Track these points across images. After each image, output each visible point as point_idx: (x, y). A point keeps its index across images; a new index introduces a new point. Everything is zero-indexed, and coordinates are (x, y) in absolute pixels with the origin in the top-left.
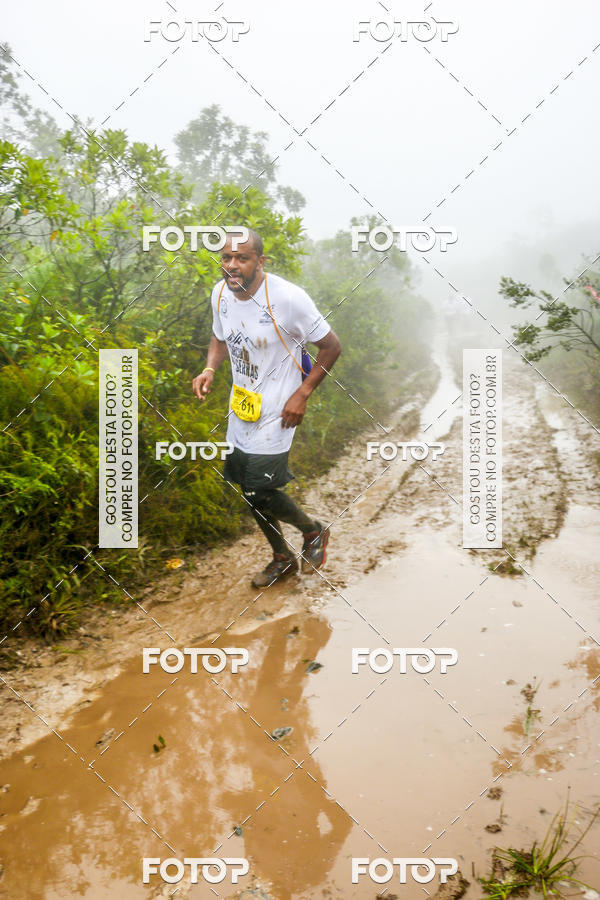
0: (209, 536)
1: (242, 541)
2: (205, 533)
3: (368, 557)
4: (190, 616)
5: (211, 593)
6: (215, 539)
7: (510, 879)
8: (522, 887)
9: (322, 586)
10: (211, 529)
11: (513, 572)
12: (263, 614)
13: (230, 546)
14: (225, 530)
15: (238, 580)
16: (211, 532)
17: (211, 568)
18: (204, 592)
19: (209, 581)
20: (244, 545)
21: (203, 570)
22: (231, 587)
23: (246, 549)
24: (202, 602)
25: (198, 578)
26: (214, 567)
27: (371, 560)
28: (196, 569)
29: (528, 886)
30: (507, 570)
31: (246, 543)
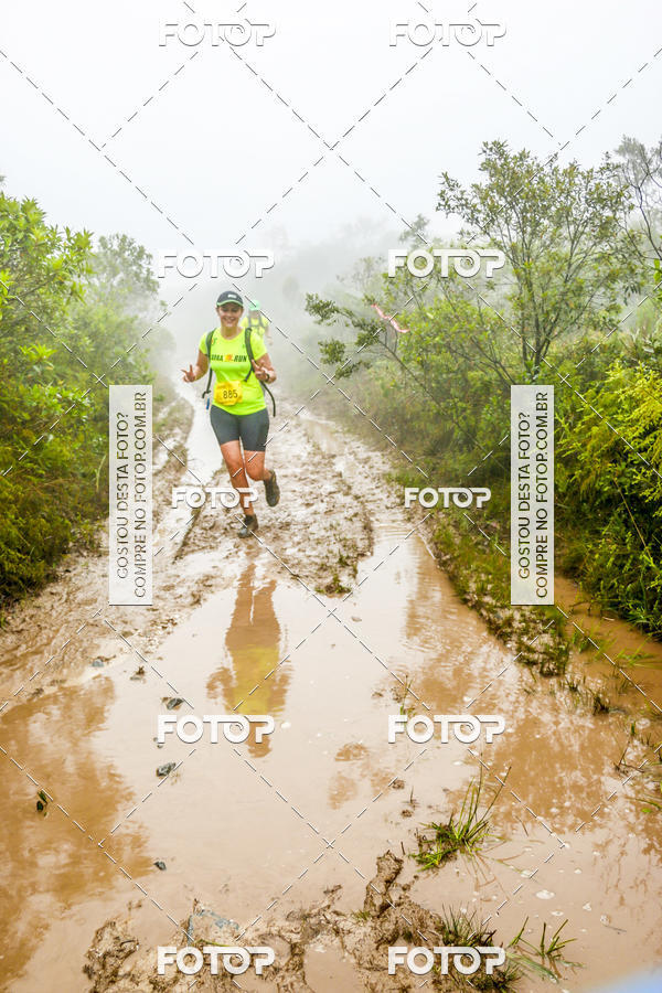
0: (13, 587)
1: (49, 589)
2: (9, 584)
3: (189, 593)
4: (18, 672)
5: (32, 646)
6: (21, 590)
7: (436, 849)
8: (449, 852)
9: (152, 625)
10: (16, 579)
11: (342, 591)
12: (99, 661)
13: (38, 596)
14: (30, 579)
15: (58, 631)
16: (16, 583)
17: (24, 621)
18: (24, 646)
19: (25, 633)
20: (52, 594)
21: (16, 623)
22: (53, 638)
23: (56, 598)
24: (25, 656)
25: (13, 632)
26: (27, 619)
27: (193, 595)
28: (8, 623)
29: (455, 851)
30: (335, 589)
31: (54, 591)
